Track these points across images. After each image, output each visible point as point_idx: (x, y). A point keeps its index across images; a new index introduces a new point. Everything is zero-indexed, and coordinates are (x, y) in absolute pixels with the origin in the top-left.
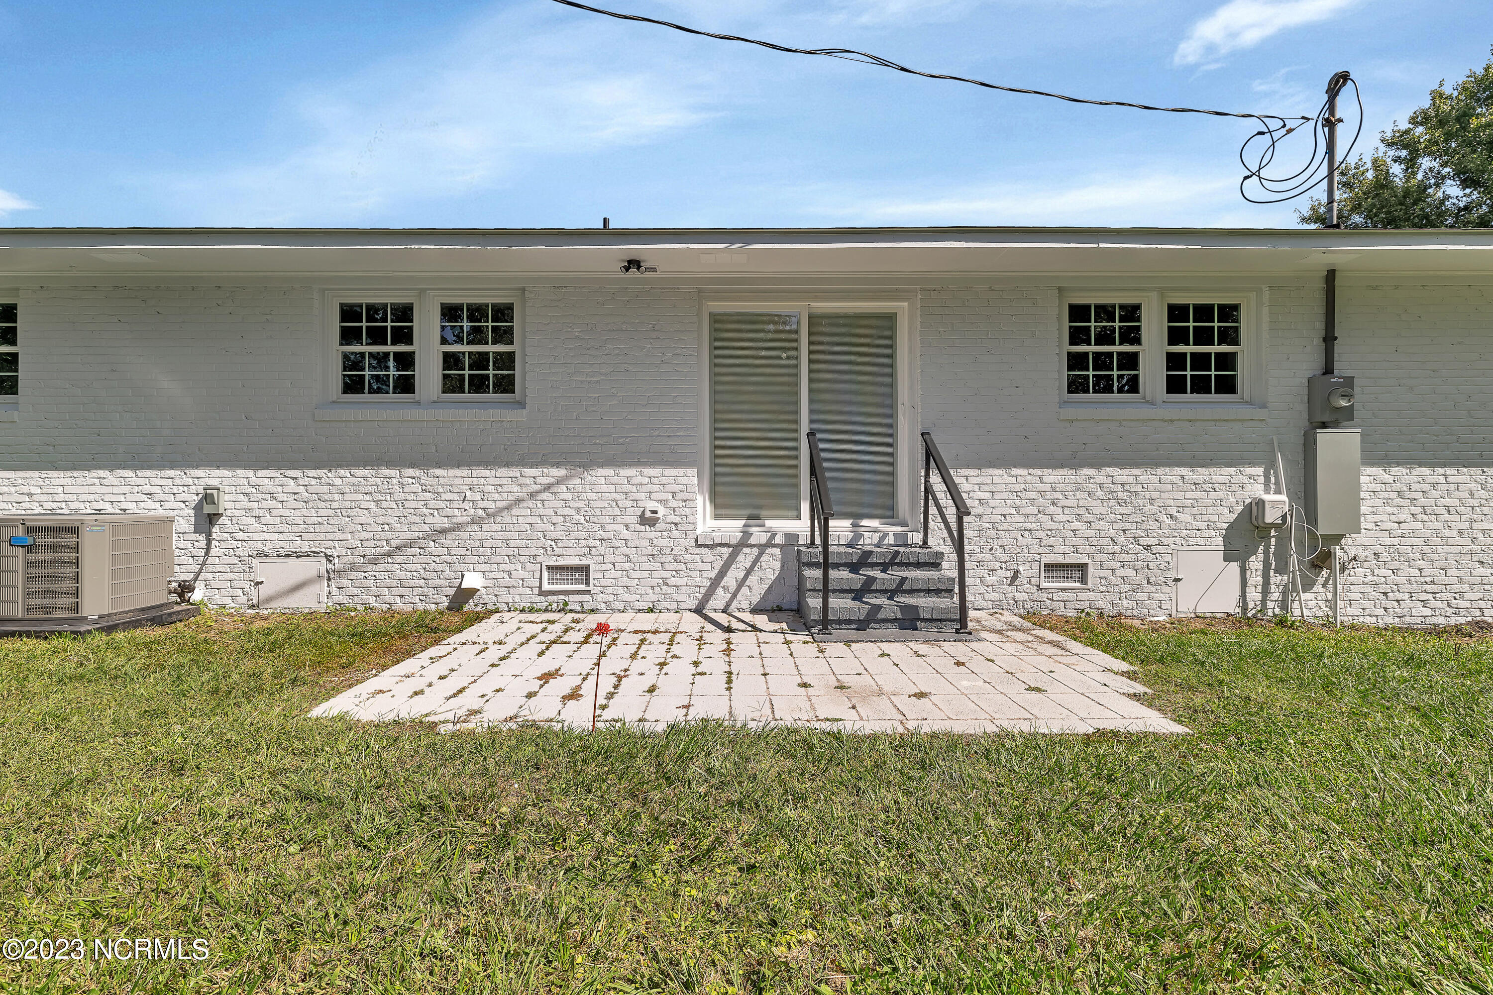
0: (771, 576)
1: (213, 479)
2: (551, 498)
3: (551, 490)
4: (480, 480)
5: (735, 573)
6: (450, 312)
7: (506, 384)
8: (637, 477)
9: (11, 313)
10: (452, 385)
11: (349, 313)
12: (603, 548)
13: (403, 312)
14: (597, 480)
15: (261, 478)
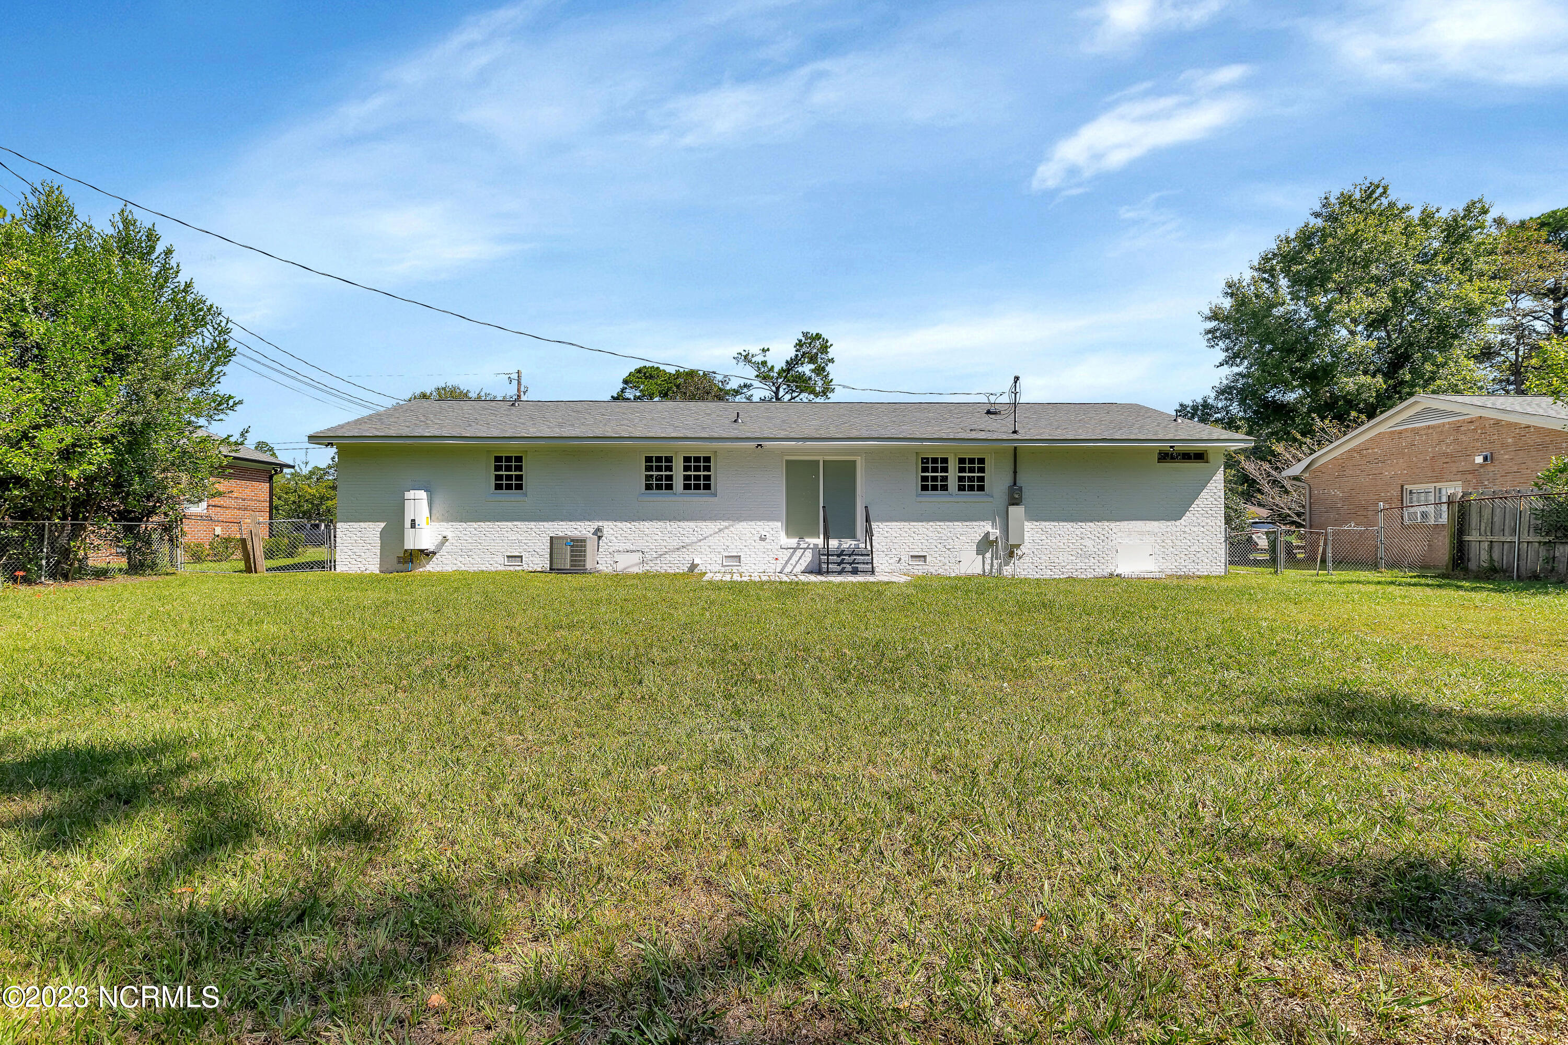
0: (808, 560)
1: (600, 524)
2: (726, 531)
3: (726, 528)
4: (700, 524)
5: (795, 558)
6: (687, 459)
7: (707, 487)
8: (759, 523)
9: (519, 459)
10: (687, 487)
11: (649, 459)
12: (746, 549)
13: (669, 459)
14: (744, 524)
15: (619, 524)
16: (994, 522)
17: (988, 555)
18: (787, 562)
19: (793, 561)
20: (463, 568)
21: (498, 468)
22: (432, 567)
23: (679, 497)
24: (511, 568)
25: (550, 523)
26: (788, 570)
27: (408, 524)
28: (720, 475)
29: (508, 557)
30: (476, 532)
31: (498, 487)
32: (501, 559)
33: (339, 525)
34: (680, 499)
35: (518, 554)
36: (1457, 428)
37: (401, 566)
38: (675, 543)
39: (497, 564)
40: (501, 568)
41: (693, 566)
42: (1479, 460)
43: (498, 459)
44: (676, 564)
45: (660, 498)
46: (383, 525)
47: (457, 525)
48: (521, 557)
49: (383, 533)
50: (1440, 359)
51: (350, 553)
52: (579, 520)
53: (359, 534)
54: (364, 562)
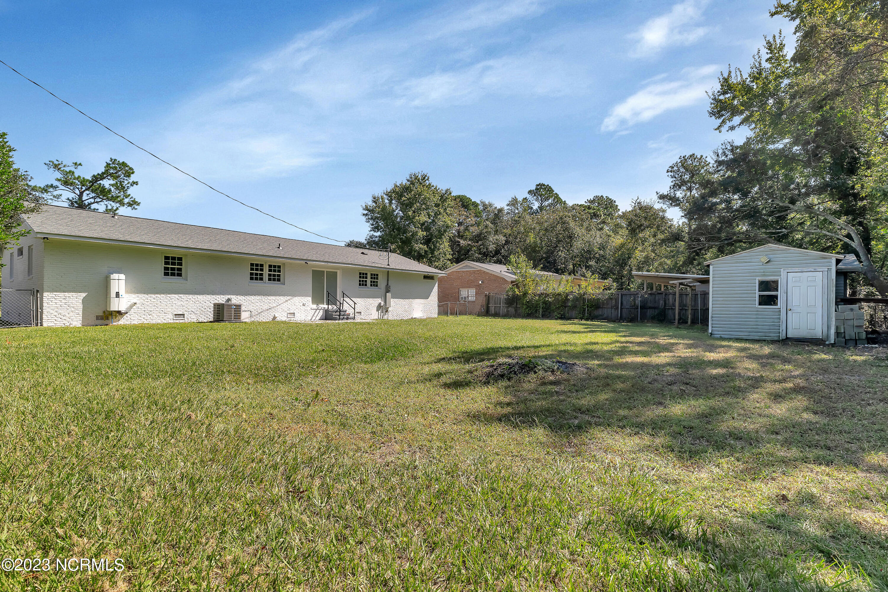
0: (321, 314)
1: (229, 297)
2: (289, 301)
3: (289, 300)
4: (278, 298)
5: (316, 314)
6: (270, 266)
7: (279, 280)
8: (302, 298)
9: (180, 259)
10: (270, 280)
11: (252, 265)
12: (297, 310)
13: (262, 265)
14: (296, 298)
15: (238, 297)
16: (382, 298)
17: (380, 311)
18: (313, 315)
19: (315, 315)
20: (146, 322)
21: (166, 263)
22: (123, 321)
23: (266, 284)
24: (178, 321)
25: (201, 296)
26: (314, 318)
27: (113, 294)
28: (286, 275)
29: (175, 315)
30: (154, 300)
31: (166, 274)
32: (171, 316)
33: (45, 294)
34: (267, 285)
35: (181, 313)
36: (474, 272)
37: (100, 322)
38: (266, 307)
39: (169, 319)
40: (172, 321)
41: (275, 318)
42: (480, 282)
43: (167, 258)
44: (266, 318)
45: (257, 284)
46: (84, 295)
47: (141, 296)
48: (183, 315)
49: (84, 300)
50: (441, 242)
51: (56, 314)
52: (218, 294)
53: (64, 301)
54: (69, 320)
